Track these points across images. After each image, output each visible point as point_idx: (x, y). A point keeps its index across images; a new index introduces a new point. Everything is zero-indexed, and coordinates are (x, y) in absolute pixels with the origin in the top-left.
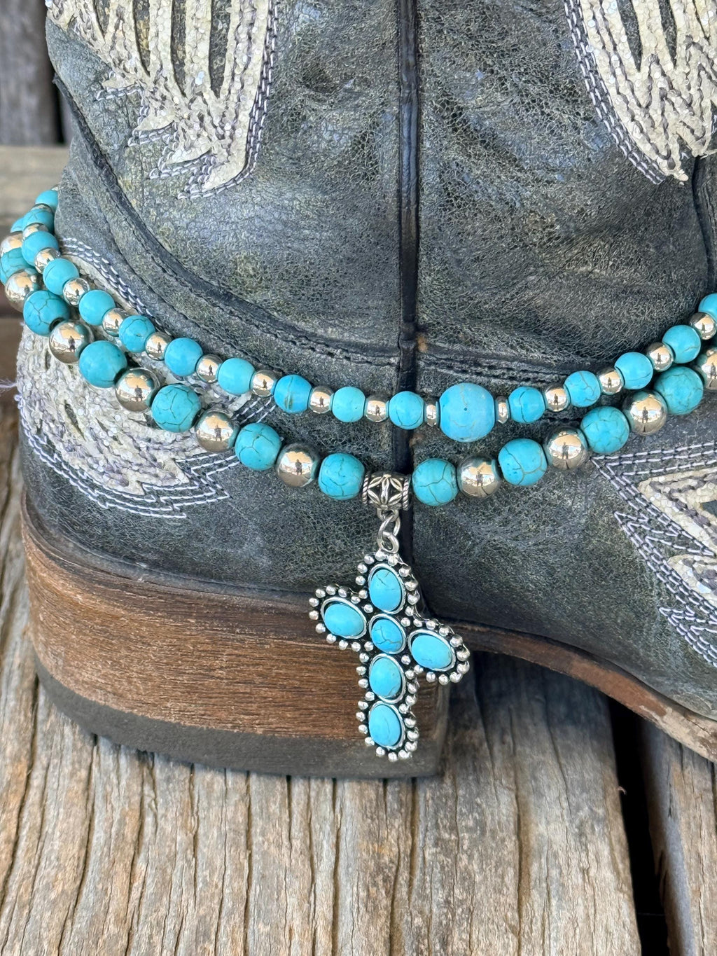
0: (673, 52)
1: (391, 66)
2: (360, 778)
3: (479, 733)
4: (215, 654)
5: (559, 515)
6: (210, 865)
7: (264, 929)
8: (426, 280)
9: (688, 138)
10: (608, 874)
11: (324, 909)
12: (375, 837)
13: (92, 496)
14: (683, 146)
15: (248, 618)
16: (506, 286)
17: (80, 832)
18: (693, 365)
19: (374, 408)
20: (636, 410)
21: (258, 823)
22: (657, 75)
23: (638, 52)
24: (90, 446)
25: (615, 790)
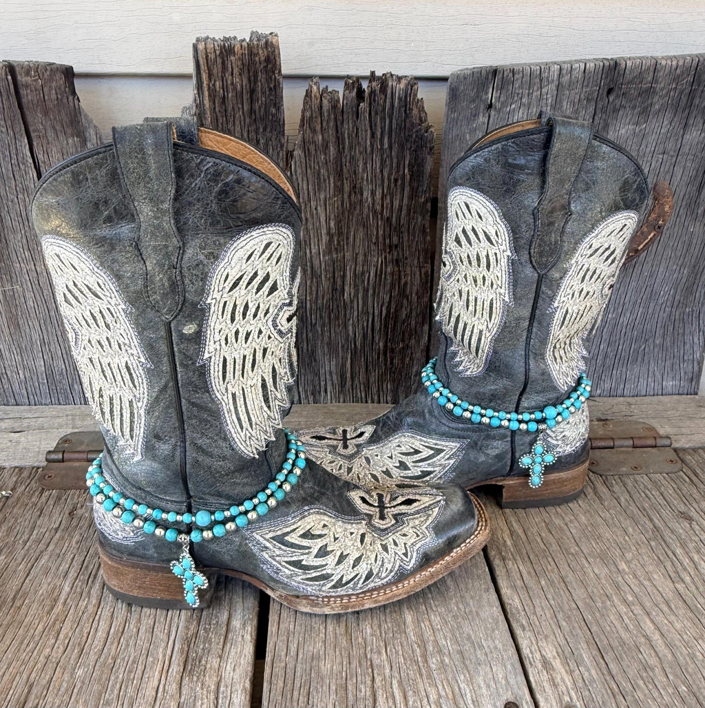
0: (252, 427)
1: (178, 433)
2: (187, 609)
3: (223, 592)
4: (146, 578)
5: (232, 542)
6: (141, 639)
7: (151, 659)
8: (190, 486)
9: (258, 447)
10: (249, 637)
11: (169, 652)
12: (187, 628)
13: (110, 537)
14: (257, 449)
15: (154, 569)
16: (211, 486)
17: (107, 629)
18: (266, 502)
19: (179, 518)
20: (250, 515)
21: (157, 624)
22: (247, 433)
23: (242, 427)
24: (109, 525)
25: (257, 609)
